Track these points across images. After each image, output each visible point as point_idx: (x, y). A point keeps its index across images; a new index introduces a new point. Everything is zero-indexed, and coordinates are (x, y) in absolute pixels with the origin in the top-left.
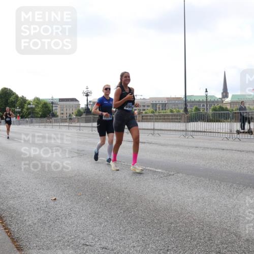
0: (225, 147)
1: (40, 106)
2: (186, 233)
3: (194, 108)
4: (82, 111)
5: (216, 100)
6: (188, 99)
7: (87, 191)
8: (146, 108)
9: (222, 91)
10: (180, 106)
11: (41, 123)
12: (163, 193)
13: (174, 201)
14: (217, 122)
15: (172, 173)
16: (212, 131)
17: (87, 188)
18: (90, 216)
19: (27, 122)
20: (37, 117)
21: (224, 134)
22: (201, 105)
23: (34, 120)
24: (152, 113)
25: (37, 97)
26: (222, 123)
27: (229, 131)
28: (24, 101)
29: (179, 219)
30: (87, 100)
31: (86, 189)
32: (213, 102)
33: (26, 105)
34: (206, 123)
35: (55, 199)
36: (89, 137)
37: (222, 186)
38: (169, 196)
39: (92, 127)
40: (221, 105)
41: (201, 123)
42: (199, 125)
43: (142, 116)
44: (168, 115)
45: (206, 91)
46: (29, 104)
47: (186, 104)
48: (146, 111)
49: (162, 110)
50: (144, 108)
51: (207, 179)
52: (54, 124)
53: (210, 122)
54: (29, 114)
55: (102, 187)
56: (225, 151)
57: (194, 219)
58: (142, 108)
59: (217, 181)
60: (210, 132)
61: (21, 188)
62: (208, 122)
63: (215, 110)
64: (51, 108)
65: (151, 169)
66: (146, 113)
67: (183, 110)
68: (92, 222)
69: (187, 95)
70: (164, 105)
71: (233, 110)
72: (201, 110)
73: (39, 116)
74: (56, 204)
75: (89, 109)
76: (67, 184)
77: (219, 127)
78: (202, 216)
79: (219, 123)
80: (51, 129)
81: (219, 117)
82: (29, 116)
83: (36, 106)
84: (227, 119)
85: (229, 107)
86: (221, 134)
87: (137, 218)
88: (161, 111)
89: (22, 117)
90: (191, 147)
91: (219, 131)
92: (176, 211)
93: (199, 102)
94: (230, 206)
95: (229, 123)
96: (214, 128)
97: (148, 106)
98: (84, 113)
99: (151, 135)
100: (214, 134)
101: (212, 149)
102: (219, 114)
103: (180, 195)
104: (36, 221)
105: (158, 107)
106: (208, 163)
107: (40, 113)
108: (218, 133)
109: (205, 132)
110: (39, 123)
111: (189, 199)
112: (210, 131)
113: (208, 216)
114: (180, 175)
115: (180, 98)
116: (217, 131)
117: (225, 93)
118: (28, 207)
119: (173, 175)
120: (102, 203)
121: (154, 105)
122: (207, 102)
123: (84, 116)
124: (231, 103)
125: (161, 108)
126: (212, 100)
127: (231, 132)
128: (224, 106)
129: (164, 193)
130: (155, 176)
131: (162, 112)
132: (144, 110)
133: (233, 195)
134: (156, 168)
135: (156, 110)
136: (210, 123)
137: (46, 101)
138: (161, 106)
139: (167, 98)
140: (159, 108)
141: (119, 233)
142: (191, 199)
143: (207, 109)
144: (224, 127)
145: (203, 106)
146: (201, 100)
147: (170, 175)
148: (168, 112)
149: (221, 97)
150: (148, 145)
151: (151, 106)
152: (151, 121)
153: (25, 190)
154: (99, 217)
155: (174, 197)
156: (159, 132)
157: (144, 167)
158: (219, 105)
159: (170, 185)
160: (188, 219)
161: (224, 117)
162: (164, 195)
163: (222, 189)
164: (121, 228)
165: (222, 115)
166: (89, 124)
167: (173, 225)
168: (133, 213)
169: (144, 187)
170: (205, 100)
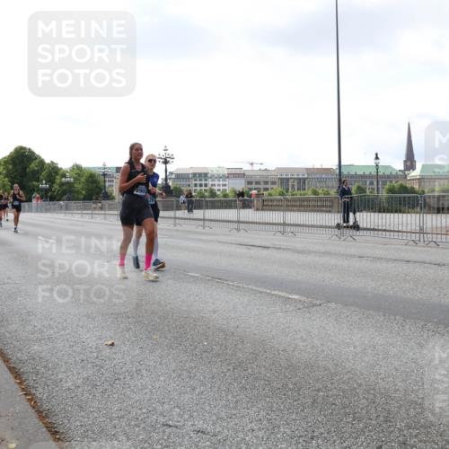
0: (412, 256)
1: (83, 180)
2: (344, 408)
3: (354, 188)
5: (394, 173)
6: (345, 171)
7: (169, 330)
8: (269, 186)
10: (330, 184)
11: (85, 210)
12: (302, 338)
13: (323, 351)
14: (396, 212)
15: (318, 302)
16: (388, 228)
17: (168, 326)
18: (174, 375)
19: (61, 208)
20: (78, 199)
21: (409, 234)
22: (368, 183)
23: (72, 203)
24: (280, 195)
26: (405, 215)
27: (418, 228)
28: (54, 171)
29: (332, 383)
30: (166, 171)
31: (166, 328)
32: (388, 177)
33: (58, 177)
34: (376, 214)
35: (113, 344)
36: (171, 237)
37: (407, 327)
38: (313, 342)
39: (175, 218)
40: (403, 183)
41: (369, 214)
42: (365, 217)
43: (263, 201)
44: (309, 200)
45: (377, 158)
46: (64, 176)
47: (340, 180)
48: (270, 191)
49: (298, 189)
50: (267, 186)
51: (381, 314)
52: (107, 212)
53: (384, 212)
54: (64, 193)
55: (195, 325)
56: (410, 265)
57: (357, 383)
58: (262, 186)
59: (398, 317)
60: (385, 230)
61: (51, 323)
62: (380, 212)
63: (391, 190)
64: (102, 184)
65: (280, 293)
66: (270, 195)
67: (335, 190)
68: (178, 385)
69: (342, 164)
70: (302, 182)
71: (424, 192)
72: (368, 192)
73: (82, 197)
74: (115, 353)
75: (169, 187)
76: (133, 317)
77: (400, 222)
78: (373, 378)
79: (400, 215)
80: (103, 221)
81: (400, 204)
82: (65, 197)
83: (75, 179)
84: (413, 208)
85: (416, 187)
86: (405, 234)
88: (296, 192)
89: (52, 199)
90: (350, 256)
91: (400, 229)
92: (326, 368)
93: (364, 176)
95: (418, 215)
96: (388, 222)
97: (274, 183)
99: (278, 234)
100: (392, 233)
101: (388, 260)
102: (400, 198)
103: (332, 341)
104: (80, 381)
105: (290, 184)
106: (381, 285)
107: (84, 192)
108: (398, 231)
109: (374, 230)
110: (81, 209)
111: (349, 348)
112: (384, 228)
113: (383, 379)
114: (333, 305)
115: (329, 169)
116: (396, 229)
117: (410, 162)
118: (66, 357)
119: (320, 305)
120: (194, 352)
121: (284, 181)
122: (379, 176)
124: (421, 180)
125: (296, 187)
126: (387, 173)
127: (422, 231)
128: (409, 185)
129: (304, 337)
130: (288, 306)
131: (299, 194)
132: (266, 189)
133: (427, 343)
134: (290, 293)
135: (287, 191)
136: (384, 215)
137: (93, 171)
138: (296, 184)
139: (307, 169)
140: (293, 186)
141: (226, 406)
142: (352, 349)
143: (378, 188)
144: (409, 222)
145: (372, 183)
146: (367, 173)
147: (315, 305)
148: (309, 194)
149: (402, 168)
150: (274, 251)
151: (278, 182)
152: (278, 210)
153: (60, 326)
154: (190, 377)
155: (322, 345)
156: (293, 229)
157: (268, 291)
158: (400, 182)
159: (315, 323)
160: (348, 383)
161: (409, 203)
162: (304, 341)
163: (408, 332)
164: (230, 397)
165: (404, 200)
166: (171, 214)
167: (321, 393)
168: (250, 370)
169: (269, 326)
170: (374, 173)
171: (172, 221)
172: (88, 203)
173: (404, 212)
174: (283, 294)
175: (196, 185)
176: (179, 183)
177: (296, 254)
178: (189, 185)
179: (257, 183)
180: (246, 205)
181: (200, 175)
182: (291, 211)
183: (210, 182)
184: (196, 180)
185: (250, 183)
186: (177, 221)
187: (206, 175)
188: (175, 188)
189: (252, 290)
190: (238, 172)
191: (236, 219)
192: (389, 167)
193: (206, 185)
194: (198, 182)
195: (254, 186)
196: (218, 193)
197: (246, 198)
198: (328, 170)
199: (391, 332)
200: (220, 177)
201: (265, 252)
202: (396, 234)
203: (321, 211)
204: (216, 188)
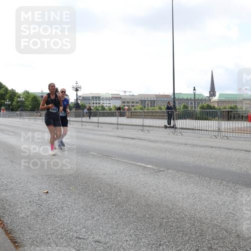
0: (214, 144)
1: (30, 99)
2: (177, 228)
3: (182, 106)
4: (72, 105)
5: (204, 98)
6: (177, 97)
7: (79, 185)
8: (135, 104)
9: (209, 90)
11: (31, 116)
12: (154, 189)
14: (205, 119)
15: (163, 169)
17: (79, 182)
18: (82, 210)
19: (17, 115)
20: (27, 110)
21: (212, 132)
22: (189, 103)
23: (24, 113)
24: (141, 109)
25: (27, 90)
26: (210, 121)
27: (217, 129)
28: (13, 94)
29: (171, 215)
30: (77, 95)
31: (77, 183)
32: (201, 100)
33: (16, 98)
34: (194, 121)
35: (47, 192)
38: (159, 191)
39: (82, 122)
40: (209, 103)
41: (190, 121)
42: (188, 122)
43: (132, 113)
44: (157, 112)
45: (194, 90)
46: (19, 97)
47: (174, 102)
48: (135, 107)
49: (151, 106)
50: (133, 104)
51: (198, 176)
53: (198, 119)
54: (19, 107)
55: (94, 182)
56: (213, 149)
57: (185, 215)
58: (131, 104)
59: (207, 178)
60: (199, 130)
61: (13, 180)
62: (196, 119)
63: (202, 108)
65: (141, 164)
66: (135, 109)
68: (84, 216)
69: (175, 92)
70: (153, 103)
71: (220, 109)
72: (189, 108)
73: (29, 109)
74: (49, 197)
75: (79, 104)
76: (59, 177)
77: (208, 125)
78: (193, 212)
79: (208, 121)
81: (207, 115)
82: (19, 109)
83: (26, 99)
84: (215, 117)
85: (216, 106)
86: (210, 132)
87: (128, 212)
89: (12, 110)
90: (180, 144)
91: (207, 129)
92: (167, 206)
93: (187, 100)
94: (220, 203)
95: (217, 122)
96: (201, 126)
97: (137, 103)
98: (74, 107)
99: (140, 131)
100: (203, 131)
101: (201, 146)
102: (207, 112)
103: (170, 191)
104: (29, 213)
105: (146, 103)
106: (197, 160)
107: (30, 106)
108: (207, 130)
109: (193, 129)
110: (29, 116)
111: (179, 194)
112: (199, 128)
113: (198, 212)
114: (171, 171)
116: (205, 129)
117: (213, 92)
119: (163, 171)
120: (94, 197)
121: (143, 102)
122: (195, 100)
123: (73, 110)
124: (219, 102)
126: (200, 98)
127: (219, 131)
128: (212, 105)
130: (145, 171)
131: (151, 109)
132: (133, 106)
133: (223, 192)
134: (147, 164)
135: (145, 107)
136: (199, 121)
137: (36, 94)
138: (149, 103)
139: (156, 95)
140: (148, 105)
141: (111, 227)
142: (181, 195)
143: (195, 106)
144: (212, 125)
145: (191, 103)
146: (189, 98)
147: (161, 171)
148: (157, 109)
149: (208, 95)
150: (138, 141)
151: (140, 102)
152: (140, 118)
153: (17, 182)
154: (91, 211)
155: (165, 193)
156: (148, 128)
157: (135, 163)
158: (207, 103)
159: (160, 181)
160: (180, 214)
161: (212, 115)
162: (155, 191)
163: (212, 186)
164: (113, 222)
165: (210, 113)
166: (79, 119)
167: (164, 220)
168: (125, 207)
169: (135, 182)
170: (193, 98)
171: (80, 123)
172: (32, 113)
173: (210, 120)
174: (143, 165)
175: (94, 103)
176: (84, 102)
177: (150, 143)
178: (90, 103)
179: (128, 102)
180: (122, 115)
181: (96, 97)
182: (147, 118)
183: (101, 102)
184: (93, 100)
185: (124, 102)
186: (83, 123)
187: (99, 97)
188: (82, 105)
189: (125, 162)
190: (117, 96)
191: (116, 122)
192: (201, 94)
193: (99, 103)
194: (95, 102)
195: (126, 104)
196: (106, 108)
197: (122, 111)
198: (167, 96)
199: (203, 186)
200: (107, 99)
201: (132, 141)
202: (205, 132)
203: (164, 119)
204: (105, 105)
